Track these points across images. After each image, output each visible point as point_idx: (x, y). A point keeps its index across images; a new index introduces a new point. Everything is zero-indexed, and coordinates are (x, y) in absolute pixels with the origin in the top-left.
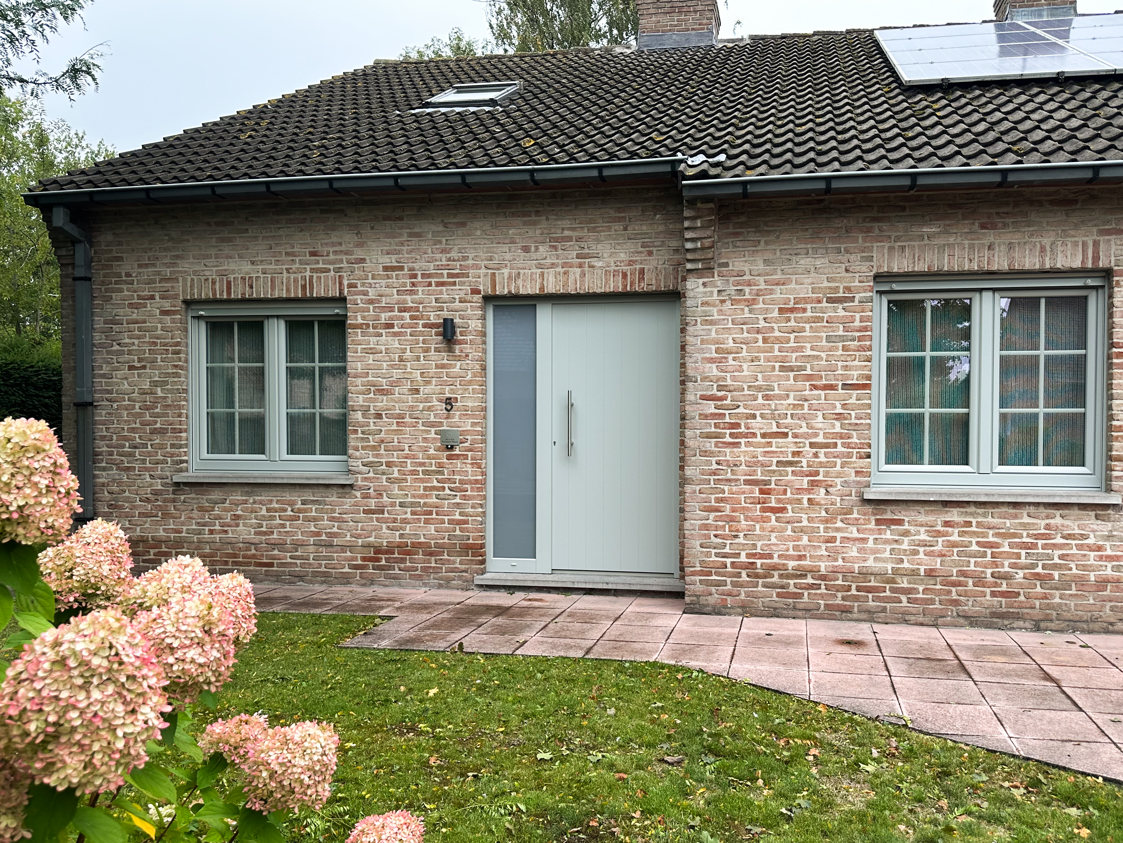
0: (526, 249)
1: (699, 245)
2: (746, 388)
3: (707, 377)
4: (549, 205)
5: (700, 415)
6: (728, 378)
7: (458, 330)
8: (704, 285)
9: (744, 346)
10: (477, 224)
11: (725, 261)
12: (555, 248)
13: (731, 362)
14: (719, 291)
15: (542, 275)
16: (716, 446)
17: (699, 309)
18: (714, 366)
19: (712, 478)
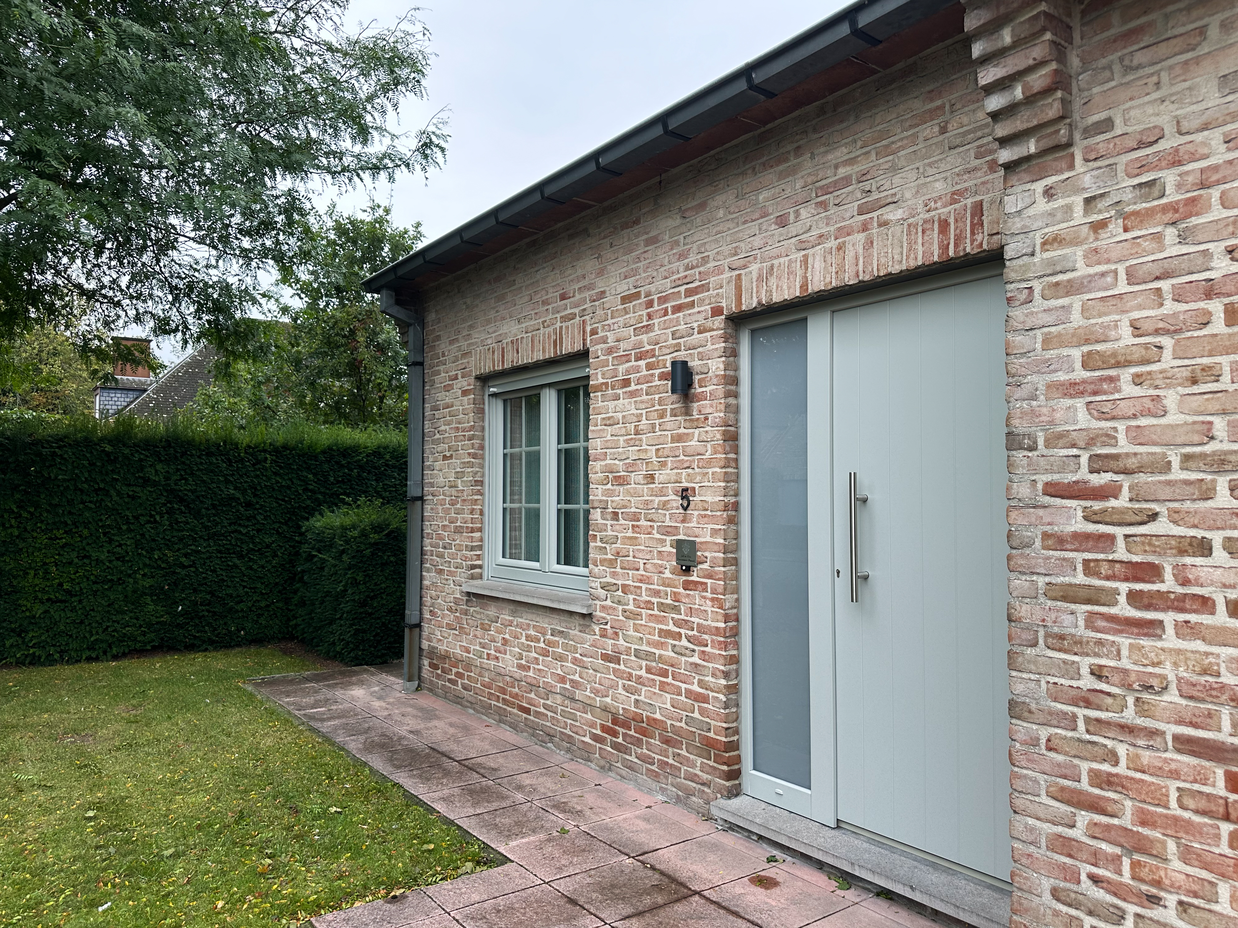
0: (782, 222)
1: (1018, 93)
2: (1176, 462)
3: (1060, 436)
4: (815, 130)
5: (1046, 536)
6: (1121, 437)
7: (696, 378)
8: (1049, 193)
9: (1167, 342)
10: (719, 199)
11: (1103, 116)
12: (823, 205)
13: (1128, 389)
14: (1088, 201)
15: (805, 260)
16: (1090, 623)
17: (1036, 259)
18: (1080, 403)
19: (1081, 712)
